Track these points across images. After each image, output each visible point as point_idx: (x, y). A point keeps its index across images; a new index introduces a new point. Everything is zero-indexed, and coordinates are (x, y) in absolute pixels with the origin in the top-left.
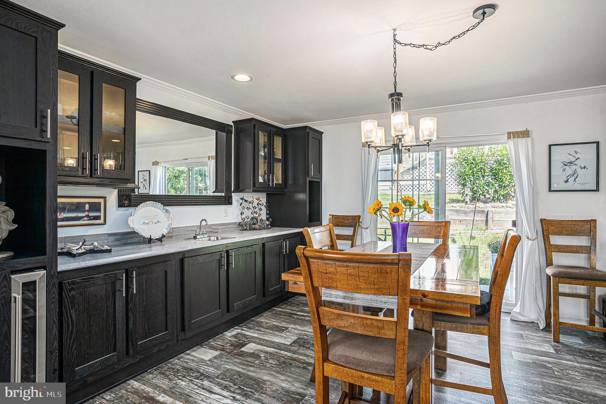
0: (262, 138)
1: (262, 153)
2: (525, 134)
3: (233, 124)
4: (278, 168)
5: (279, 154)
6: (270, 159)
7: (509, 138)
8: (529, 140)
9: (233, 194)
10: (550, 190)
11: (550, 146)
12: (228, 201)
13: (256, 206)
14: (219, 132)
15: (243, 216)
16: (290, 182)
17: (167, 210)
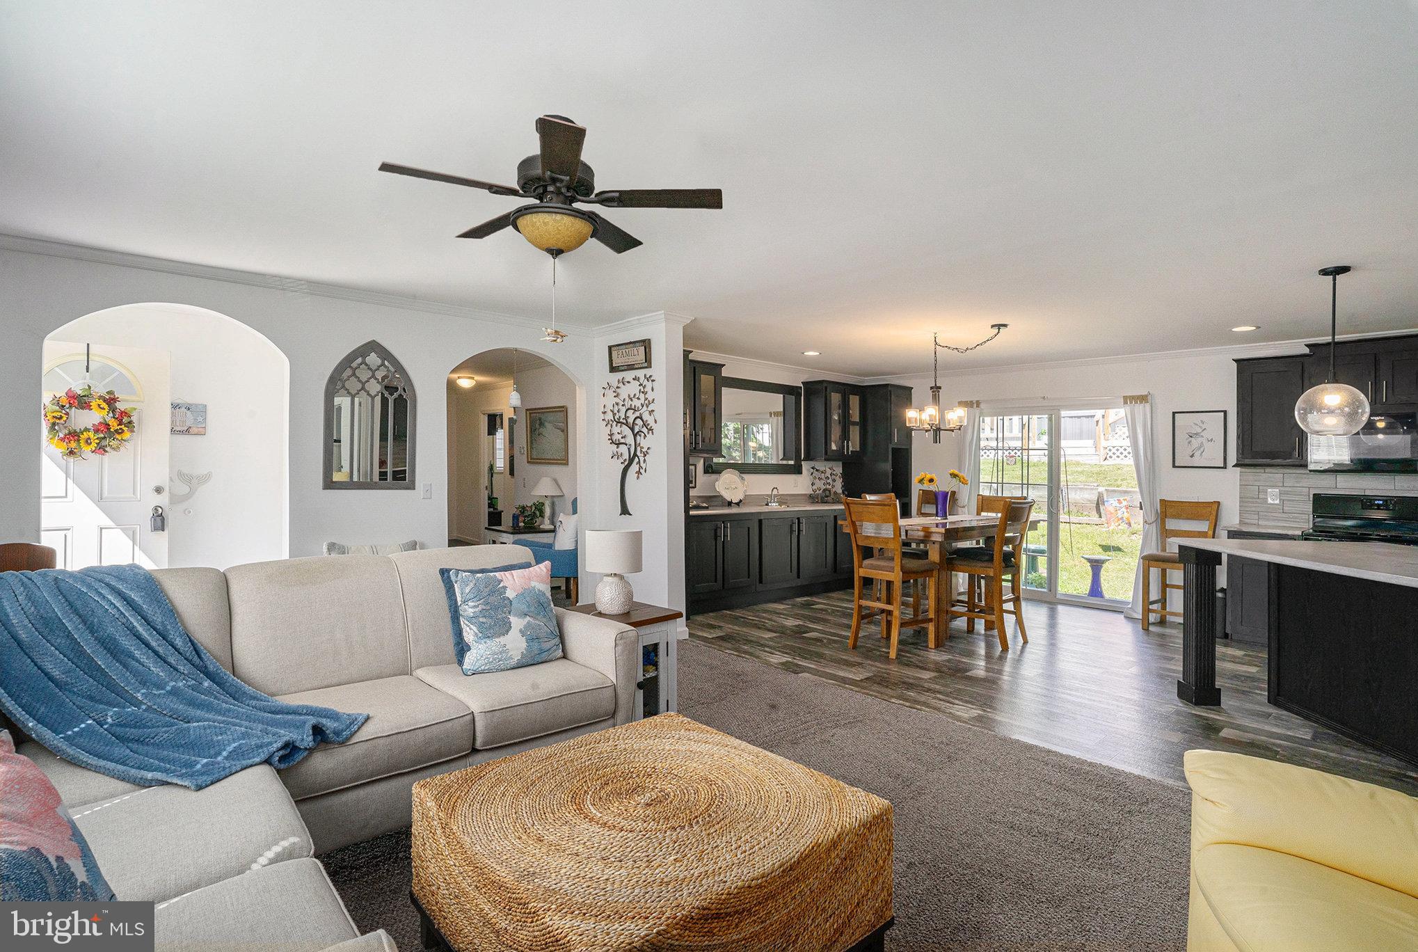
0: (836, 398)
1: (836, 417)
2: (1143, 399)
3: (802, 386)
4: (855, 433)
5: (855, 414)
6: (845, 422)
7: (1125, 403)
8: (1148, 406)
9: (803, 463)
10: (1174, 466)
11: (1174, 413)
12: (797, 470)
13: (829, 476)
14: (786, 395)
15: (814, 487)
16: (870, 448)
17: (742, 478)
